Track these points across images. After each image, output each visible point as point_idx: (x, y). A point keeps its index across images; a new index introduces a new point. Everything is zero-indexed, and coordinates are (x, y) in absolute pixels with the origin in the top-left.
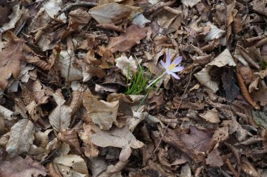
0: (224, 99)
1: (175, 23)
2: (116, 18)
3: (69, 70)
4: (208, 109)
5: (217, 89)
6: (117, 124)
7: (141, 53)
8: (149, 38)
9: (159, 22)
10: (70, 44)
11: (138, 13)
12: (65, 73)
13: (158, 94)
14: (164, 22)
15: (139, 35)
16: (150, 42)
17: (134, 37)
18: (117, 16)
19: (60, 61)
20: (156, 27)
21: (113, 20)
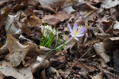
0: (112, 69)
1: (92, 15)
2: (54, 4)
3: (10, 27)
4: (97, 73)
5: (109, 61)
6: (24, 63)
7: (62, 28)
8: (70, 19)
9: (81, 13)
10: (18, 13)
11: (68, 5)
12: (7, 28)
13: (63, 54)
14: (84, 14)
15: (64, 17)
16: (70, 23)
17: (61, 18)
18: (54, 3)
19: (7, 20)
20: (78, 16)
21: (51, 5)
